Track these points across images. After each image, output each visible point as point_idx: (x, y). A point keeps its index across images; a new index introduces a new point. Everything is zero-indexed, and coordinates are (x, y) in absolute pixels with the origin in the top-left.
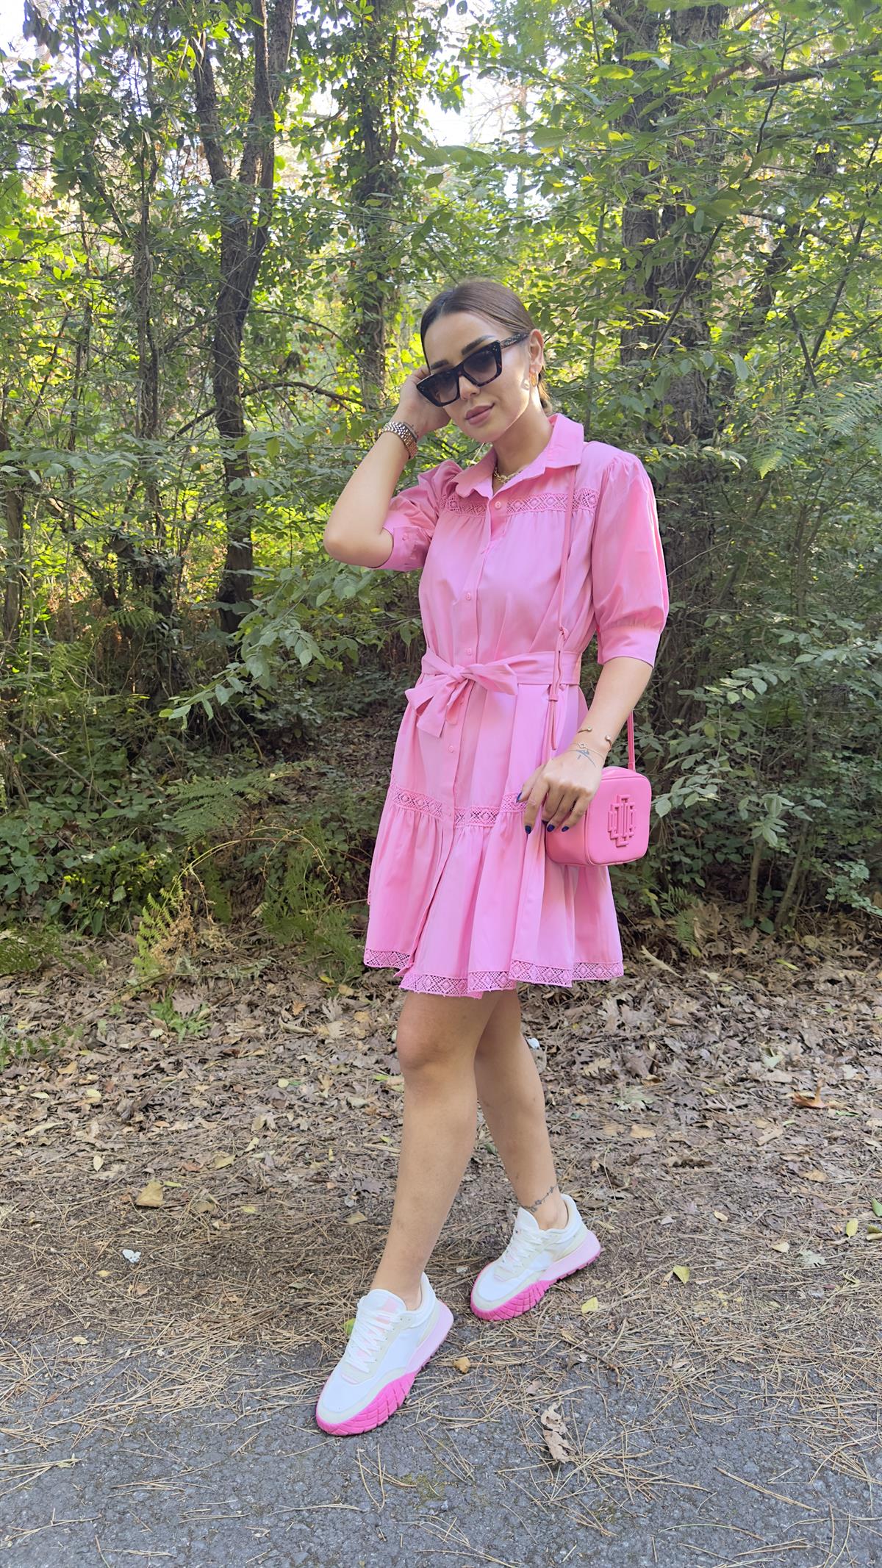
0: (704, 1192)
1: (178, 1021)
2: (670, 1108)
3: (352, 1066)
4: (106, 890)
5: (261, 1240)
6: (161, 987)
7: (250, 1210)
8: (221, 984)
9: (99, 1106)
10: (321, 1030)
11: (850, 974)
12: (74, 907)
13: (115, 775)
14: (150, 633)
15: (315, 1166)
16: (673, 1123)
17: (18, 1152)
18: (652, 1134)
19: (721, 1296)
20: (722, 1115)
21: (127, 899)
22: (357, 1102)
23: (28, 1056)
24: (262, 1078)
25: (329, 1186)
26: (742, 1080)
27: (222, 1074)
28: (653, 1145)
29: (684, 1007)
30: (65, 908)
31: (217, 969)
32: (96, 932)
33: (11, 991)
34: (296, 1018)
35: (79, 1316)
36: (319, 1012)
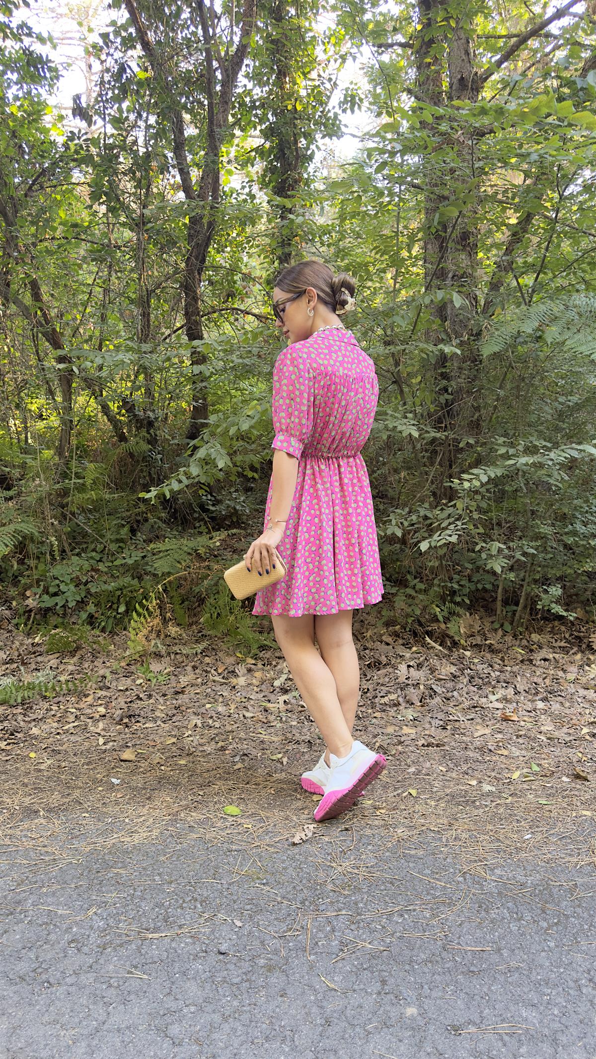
0: (437, 758)
1: (152, 674)
2: (428, 719)
3: (249, 698)
4: (115, 606)
5: (186, 775)
6: (143, 658)
7: (183, 762)
8: (178, 656)
9: (104, 716)
10: (234, 681)
11: (557, 656)
12: (96, 615)
13: (121, 540)
14: (144, 458)
15: (221, 744)
16: (427, 726)
17: (58, 737)
18: (414, 731)
19: (433, 803)
20: (458, 723)
21: (127, 611)
22: (248, 715)
23: (66, 692)
24: (197, 704)
25: (227, 752)
26: (474, 707)
27: (174, 702)
28: (413, 736)
29: (447, 669)
30: (91, 616)
31: (176, 649)
32: (109, 629)
33: (58, 661)
34: (219, 674)
35: (86, 805)
36: (233, 672)
